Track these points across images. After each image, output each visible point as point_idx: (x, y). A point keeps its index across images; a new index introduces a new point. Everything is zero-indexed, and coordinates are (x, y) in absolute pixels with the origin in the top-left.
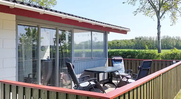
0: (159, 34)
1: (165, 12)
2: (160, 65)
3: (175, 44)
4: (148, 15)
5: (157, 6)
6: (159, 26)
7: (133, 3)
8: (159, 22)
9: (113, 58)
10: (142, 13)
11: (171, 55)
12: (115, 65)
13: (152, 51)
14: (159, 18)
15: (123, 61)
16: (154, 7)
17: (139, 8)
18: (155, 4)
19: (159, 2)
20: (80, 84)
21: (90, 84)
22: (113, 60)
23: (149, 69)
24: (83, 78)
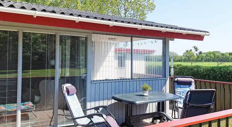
9: (176, 79)
12: (179, 90)
15: (193, 84)
20: (77, 120)
21: (91, 121)
22: (175, 82)
23: (210, 106)
24: (97, 108)
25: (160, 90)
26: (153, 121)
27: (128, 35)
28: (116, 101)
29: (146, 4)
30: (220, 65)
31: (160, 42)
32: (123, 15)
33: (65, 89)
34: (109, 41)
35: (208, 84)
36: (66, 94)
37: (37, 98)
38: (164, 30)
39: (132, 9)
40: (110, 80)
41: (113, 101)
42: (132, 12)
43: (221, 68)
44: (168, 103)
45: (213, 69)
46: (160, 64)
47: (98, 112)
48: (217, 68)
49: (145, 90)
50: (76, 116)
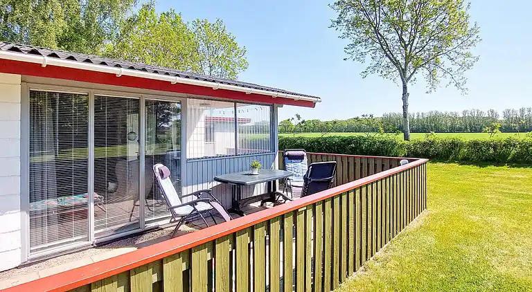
0: (405, 107)
1: (415, 70)
2: (372, 167)
3: (449, 124)
4: (388, 76)
5: (402, 61)
6: (405, 94)
7: (362, 59)
8: (405, 88)
9: (287, 153)
10: (377, 74)
11: (425, 144)
12: (289, 165)
13: (392, 136)
14: (405, 80)
15: (305, 158)
16: (396, 63)
17: (370, 65)
18: (398, 59)
19: (404, 55)
20: (175, 209)
21: (195, 209)
22: (285, 156)
23: (330, 180)
24: (197, 194)
25: (269, 167)
26: (262, 205)
27: (232, 100)
28: (220, 183)
29: (237, 61)
30: (325, 136)
31: (268, 108)
32: (207, 74)
33: (157, 171)
34: (201, 108)
35: (319, 158)
36: (159, 177)
37: (112, 186)
38: (274, 94)
39: (220, 66)
40: (210, 158)
41: (215, 184)
42: (219, 70)
43: (325, 139)
44: (277, 181)
45: (317, 141)
46: (268, 135)
47: (199, 198)
48: (322, 138)
49: (254, 167)
50: (173, 204)
